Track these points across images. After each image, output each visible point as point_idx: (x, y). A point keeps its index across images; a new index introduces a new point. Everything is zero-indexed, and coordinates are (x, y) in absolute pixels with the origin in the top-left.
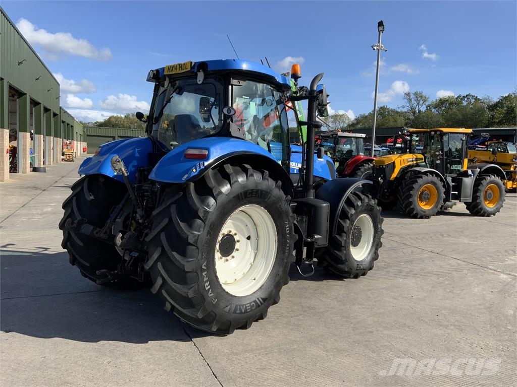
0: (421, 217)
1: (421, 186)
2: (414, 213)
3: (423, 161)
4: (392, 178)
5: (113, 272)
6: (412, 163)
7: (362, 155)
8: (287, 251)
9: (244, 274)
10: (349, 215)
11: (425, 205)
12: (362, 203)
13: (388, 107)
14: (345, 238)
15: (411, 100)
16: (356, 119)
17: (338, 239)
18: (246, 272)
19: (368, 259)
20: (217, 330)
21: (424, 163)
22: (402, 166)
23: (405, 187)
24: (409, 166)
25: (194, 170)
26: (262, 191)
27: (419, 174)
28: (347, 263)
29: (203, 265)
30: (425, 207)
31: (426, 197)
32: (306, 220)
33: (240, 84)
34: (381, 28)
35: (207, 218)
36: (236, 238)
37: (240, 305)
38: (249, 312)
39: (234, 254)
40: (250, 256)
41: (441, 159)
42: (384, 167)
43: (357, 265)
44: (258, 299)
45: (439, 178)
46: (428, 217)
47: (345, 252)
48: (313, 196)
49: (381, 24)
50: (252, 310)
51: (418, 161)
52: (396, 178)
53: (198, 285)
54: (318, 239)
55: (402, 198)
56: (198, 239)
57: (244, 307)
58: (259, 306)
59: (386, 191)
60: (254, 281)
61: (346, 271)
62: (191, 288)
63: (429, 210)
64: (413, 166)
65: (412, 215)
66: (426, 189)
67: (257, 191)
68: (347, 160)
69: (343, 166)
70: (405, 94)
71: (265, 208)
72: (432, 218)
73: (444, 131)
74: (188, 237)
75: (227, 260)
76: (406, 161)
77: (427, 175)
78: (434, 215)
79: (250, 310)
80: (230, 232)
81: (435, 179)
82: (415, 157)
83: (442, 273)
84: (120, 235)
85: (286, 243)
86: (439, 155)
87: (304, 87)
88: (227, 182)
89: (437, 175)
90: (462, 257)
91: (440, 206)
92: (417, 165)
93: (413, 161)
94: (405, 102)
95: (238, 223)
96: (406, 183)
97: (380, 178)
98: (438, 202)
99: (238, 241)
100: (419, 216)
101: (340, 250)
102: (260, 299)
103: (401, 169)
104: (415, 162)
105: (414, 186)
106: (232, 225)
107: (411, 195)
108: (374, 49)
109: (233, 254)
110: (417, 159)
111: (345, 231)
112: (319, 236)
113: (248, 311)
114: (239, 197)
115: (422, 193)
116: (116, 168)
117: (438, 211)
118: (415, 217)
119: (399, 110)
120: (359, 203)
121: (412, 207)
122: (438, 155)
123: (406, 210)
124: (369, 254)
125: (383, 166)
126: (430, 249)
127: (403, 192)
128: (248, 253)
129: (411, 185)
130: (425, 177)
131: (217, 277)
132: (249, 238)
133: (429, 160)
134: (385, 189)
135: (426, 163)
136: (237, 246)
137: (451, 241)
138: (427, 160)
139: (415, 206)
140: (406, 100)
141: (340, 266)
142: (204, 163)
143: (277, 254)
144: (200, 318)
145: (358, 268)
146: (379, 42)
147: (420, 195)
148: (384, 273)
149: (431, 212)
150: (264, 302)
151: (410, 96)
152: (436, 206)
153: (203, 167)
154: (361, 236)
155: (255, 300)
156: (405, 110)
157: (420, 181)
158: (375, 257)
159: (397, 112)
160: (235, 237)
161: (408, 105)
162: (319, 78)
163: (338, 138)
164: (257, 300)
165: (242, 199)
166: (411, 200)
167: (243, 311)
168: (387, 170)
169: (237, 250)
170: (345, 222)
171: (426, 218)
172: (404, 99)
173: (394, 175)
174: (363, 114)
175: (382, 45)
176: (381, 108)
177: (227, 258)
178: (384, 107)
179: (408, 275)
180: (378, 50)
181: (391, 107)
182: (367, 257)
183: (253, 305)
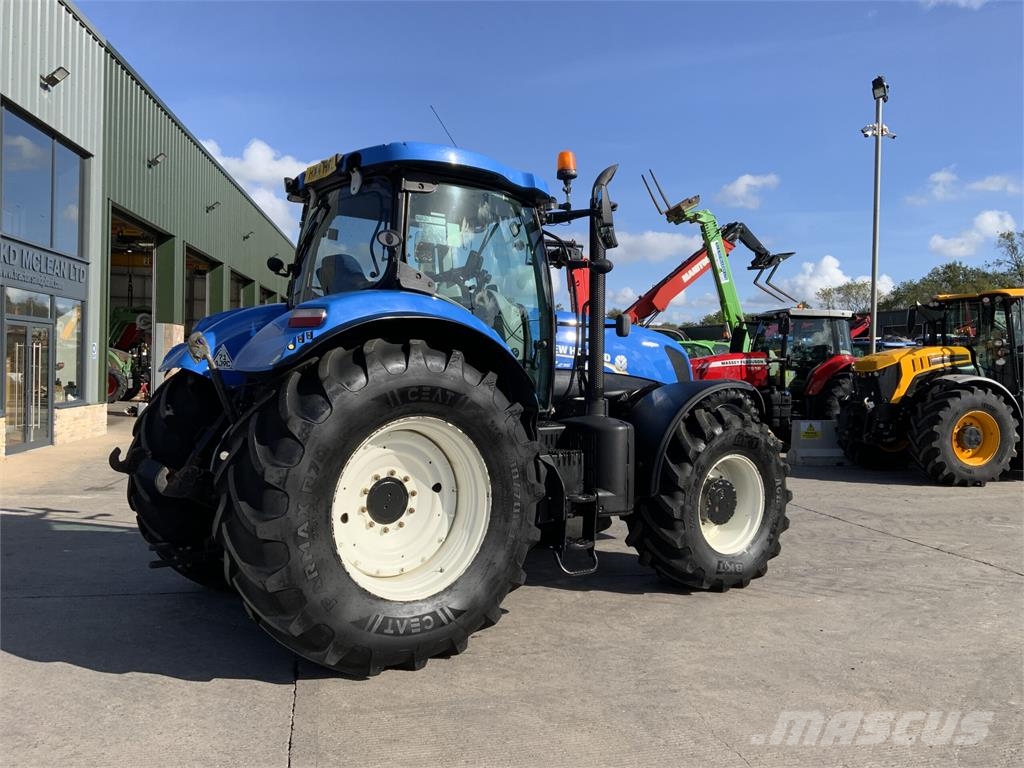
0: (963, 484)
1: (957, 413)
2: (945, 473)
3: (970, 360)
4: (894, 398)
5: (181, 549)
6: (941, 365)
7: (846, 353)
8: (514, 517)
9: (423, 560)
10: (691, 454)
11: (971, 457)
12: (723, 429)
13: (964, 266)
14: (681, 502)
15: (1015, 248)
16: (893, 293)
17: (665, 503)
18: (428, 558)
19: (751, 553)
20: (339, 664)
21: (972, 367)
22: (917, 372)
23: (923, 417)
24: (935, 373)
25: (291, 347)
26: (444, 390)
27: (954, 390)
28: (689, 557)
29: (301, 528)
30: (969, 460)
31: (973, 438)
32: (580, 461)
33: (424, 190)
34: (879, 92)
35: (308, 437)
36: (410, 486)
37: (394, 619)
38: (415, 633)
39: (404, 518)
40: (441, 524)
41: (1006, 355)
42: (876, 374)
43: (720, 562)
44: (442, 610)
45: (1002, 398)
46: (978, 483)
47: (683, 532)
48: (602, 411)
49: (878, 83)
50: (423, 631)
51: (957, 363)
52: (905, 398)
53: (289, 570)
54: (604, 498)
55: (918, 442)
56: (286, 478)
57: (405, 622)
58: (443, 624)
59: (882, 426)
60: (441, 574)
61: (689, 574)
62: (274, 573)
63: (981, 467)
64: (944, 372)
65: (941, 477)
66: (971, 421)
67: (433, 390)
68: (813, 364)
69: (805, 379)
70: (1002, 235)
71: (458, 424)
72: (989, 485)
73: (1012, 295)
74: (263, 473)
75: (386, 530)
76: (926, 362)
77: (972, 391)
78: (993, 480)
79: (419, 630)
80: (392, 473)
81: (992, 399)
82: (948, 353)
83: (931, 590)
84: (166, 471)
85: (511, 499)
86: (1002, 346)
87: (736, 223)
88: (360, 369)
89: (997, 391)
90: (1004, 561)
91: (1007, 459)
92: (954, 370)
93: (943, 361)
94: (1002, 254)
95: (411, 457)
96: (925, 409)
97: (866, 400)
98: (1002, 450)
99: (413, 494)
100: (956, 481)
101: (672, 528)
102: (448, 611)
103: (916, 378)
104: (949, 364)
105: (942, 414)
106: (394, 458)
107: (936, 433)
108: (866, 136)
109: (401, 520)
110: (952, 358)
111: (682, 487)
112: (609, 494)
113: (413, 631)
114: (388, 399)
115: (962, 431)
116: (198, 355)
117: (1004, 471)
118: (948, 482)
119: (989, 271)
120: (718, 431)
121: (938, 460)
122: (999, 348)
123: (926, 467)
124: (753, 542)
125: (872, 373)
126: (937, 544)
127: (918, 428)
128: (436, 520)
129: (933, 414)
130: (966, 395)
131: (338, 558)
132: (437, 488)
133: (984, 359)
134: (879, 422)
135: (976, 366)
136: (412, 503)
137: (1001, 530)
138: (978, 359)
139: (945, 456)
140: (1004, 249)
141: (676, 562)
142: (312, 333)
143: (490, 523)
144: (297, 634)
145: (722, 570)
146: (877, 121)
147: (958, 434)
148: (793, 584)
149: (986, 473)
150: (456, 618)
151: (1012, 240)
152: (998, 459)
153: (310, 341)
154: (734, 504)
155: (435, 612)
156: (1003, 269)
157: (954, 403)
158: (772, 549)
159: (986, 275)
160: (406, 484)
161: (1009, 258)
162: (609, 175)
163: (787, 320)
164: (440, 614)
165: (396, 404)
166: (935, 444)
167: (401, 632)
168: (883, 382)
169: (412, 511)
170: (682, 469)
171: (974, 485)
172: (1000, 246)
173: (900, 392)
174: (908, 282)
175: (885, 127)
176: (949, 267)
177: (388, 526)
178: (954, 264)
179: (844, 590)
180: (877, 137)
181: (972, 265)
182: (748, 549)
183: (428, 620)
